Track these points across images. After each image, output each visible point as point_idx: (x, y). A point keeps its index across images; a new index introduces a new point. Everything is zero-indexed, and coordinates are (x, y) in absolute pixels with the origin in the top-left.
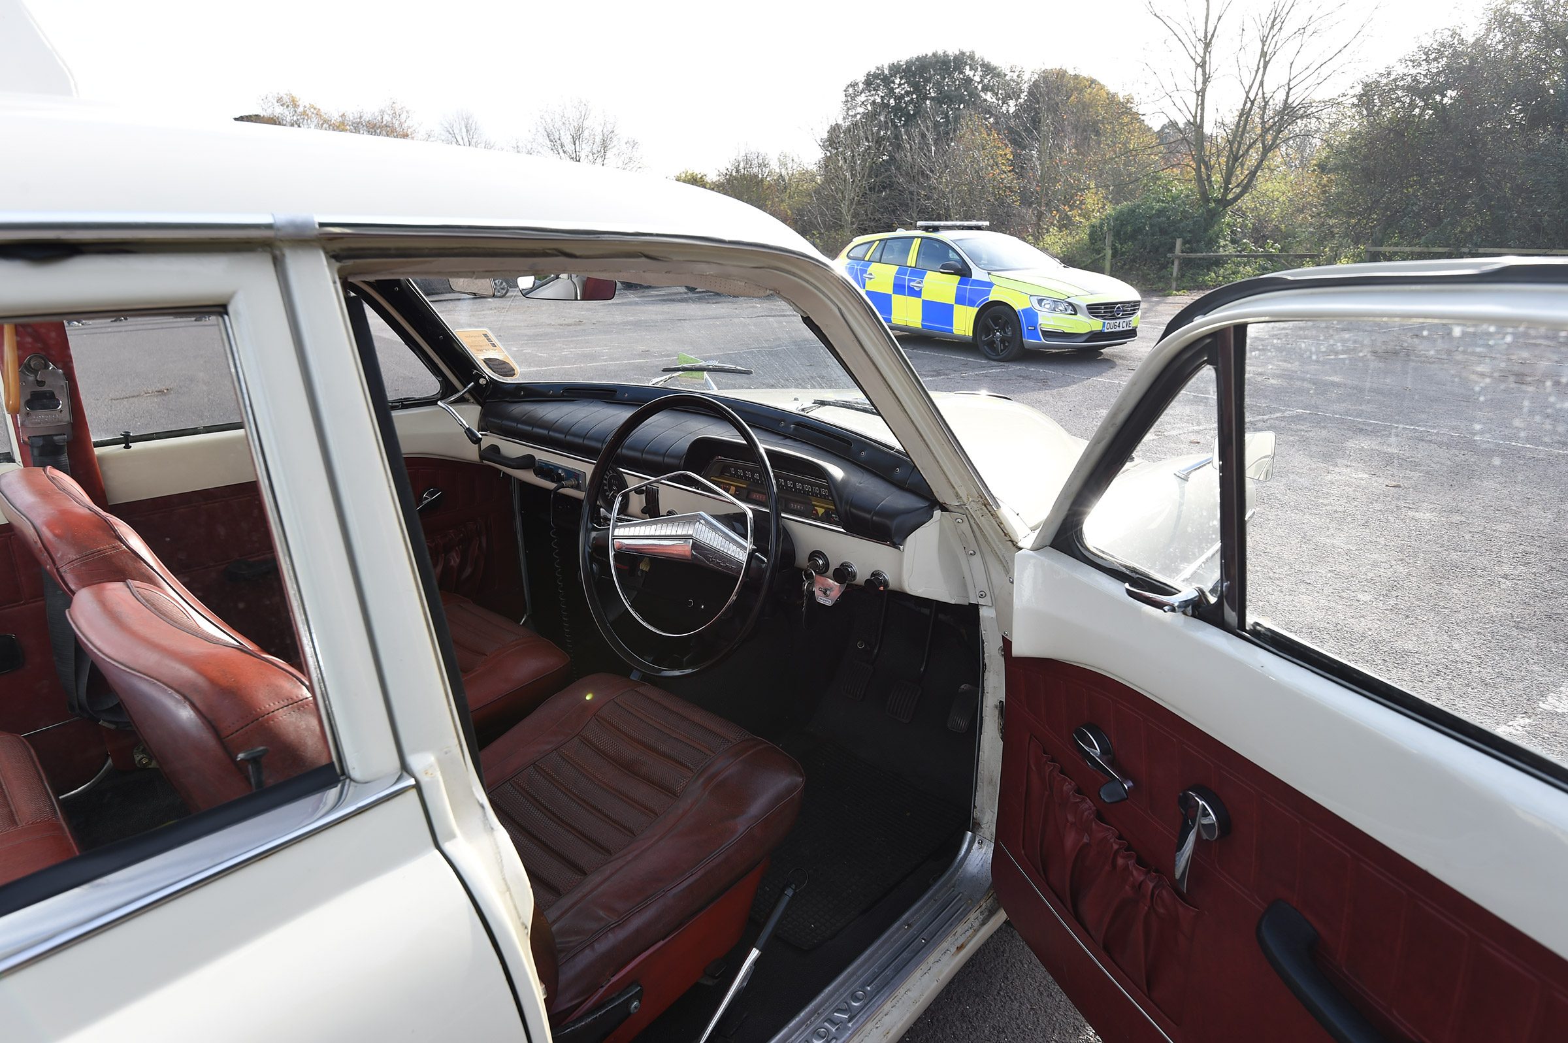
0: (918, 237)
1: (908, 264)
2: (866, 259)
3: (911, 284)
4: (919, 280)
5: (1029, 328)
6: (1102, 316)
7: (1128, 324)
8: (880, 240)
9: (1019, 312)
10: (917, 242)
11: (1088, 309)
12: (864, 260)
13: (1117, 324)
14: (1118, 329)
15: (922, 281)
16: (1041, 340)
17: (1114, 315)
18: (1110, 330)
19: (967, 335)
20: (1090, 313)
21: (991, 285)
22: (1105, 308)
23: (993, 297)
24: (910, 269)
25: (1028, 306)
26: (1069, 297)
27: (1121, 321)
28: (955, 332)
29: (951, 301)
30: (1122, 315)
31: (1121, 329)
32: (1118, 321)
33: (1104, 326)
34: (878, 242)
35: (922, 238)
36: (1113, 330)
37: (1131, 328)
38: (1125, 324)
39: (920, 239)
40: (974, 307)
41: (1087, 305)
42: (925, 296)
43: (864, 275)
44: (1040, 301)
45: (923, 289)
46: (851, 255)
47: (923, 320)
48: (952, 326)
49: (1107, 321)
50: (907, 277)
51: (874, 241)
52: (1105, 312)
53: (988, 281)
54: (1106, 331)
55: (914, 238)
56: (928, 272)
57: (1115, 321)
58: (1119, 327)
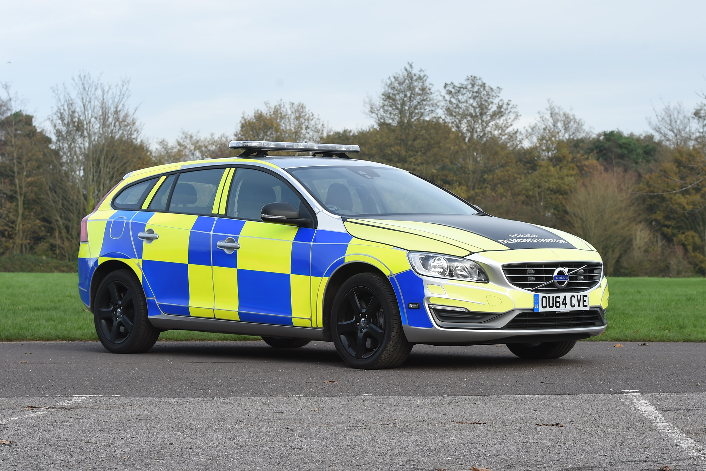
0: (230, 166)
1: (215, 211)
2: (145, 206)
3: (219, 243)
4: (231, 236)
5: (411, 306)
6: (532, 285)
7: (582, 300)
8: (168, 174)
9: (392, 278)
10: (228, 175)
11: (508, 272)
12: (140, 209)
13: (561, 300)
14: (562, 309)
15: (237, 239)
16: (431, 325)
17: (552, 285)
18: (548, 309)
19: (314, 326)
20: (511, 279)
21: (347, 237)
22: (537, 272)
23: (350, 257)
24: (216, 218)
25: (408, 267)
26: (471, 253)
27: (568, 295)
28: (296, 322)
29: (285, 268)
30: (569, 285)
31: (569, 308)
32: (562, 295)
33: (536, 302)
34: (164, 178)
35: (238, 167)
36: (554, 309)
37: (588, 308)
38: (575, 301)
39: (233, 170)
40: (321, 276)
41: (504, 266)
42: (243, 263)
43: (140, 234)
44: (425, 261)
45: (238, 251)
46: (118, 201)
47: (240, 306)
48: (291, 314)
49: (541, 295)
50: (211, 233)
51: (158, 177)
52: (537, 279)
53: (343, 230)
54: (541, 310)
55: (223, 167)
56: (247, 221)
57: (555, 295)
58: (565, 304)
